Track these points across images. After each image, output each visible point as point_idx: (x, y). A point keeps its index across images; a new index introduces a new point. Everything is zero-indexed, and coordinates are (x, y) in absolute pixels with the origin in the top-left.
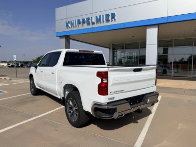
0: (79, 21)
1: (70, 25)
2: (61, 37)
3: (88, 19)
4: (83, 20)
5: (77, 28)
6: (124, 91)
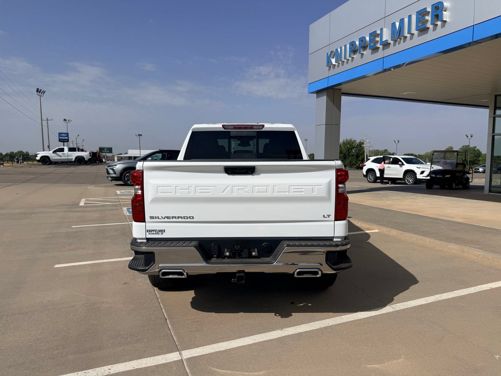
0: (352, 44)
1: (333, 61)
2: (319, 93)
3: (374, 35)
4: (362, 40)
5: (351, 65)
6: (193, 218)
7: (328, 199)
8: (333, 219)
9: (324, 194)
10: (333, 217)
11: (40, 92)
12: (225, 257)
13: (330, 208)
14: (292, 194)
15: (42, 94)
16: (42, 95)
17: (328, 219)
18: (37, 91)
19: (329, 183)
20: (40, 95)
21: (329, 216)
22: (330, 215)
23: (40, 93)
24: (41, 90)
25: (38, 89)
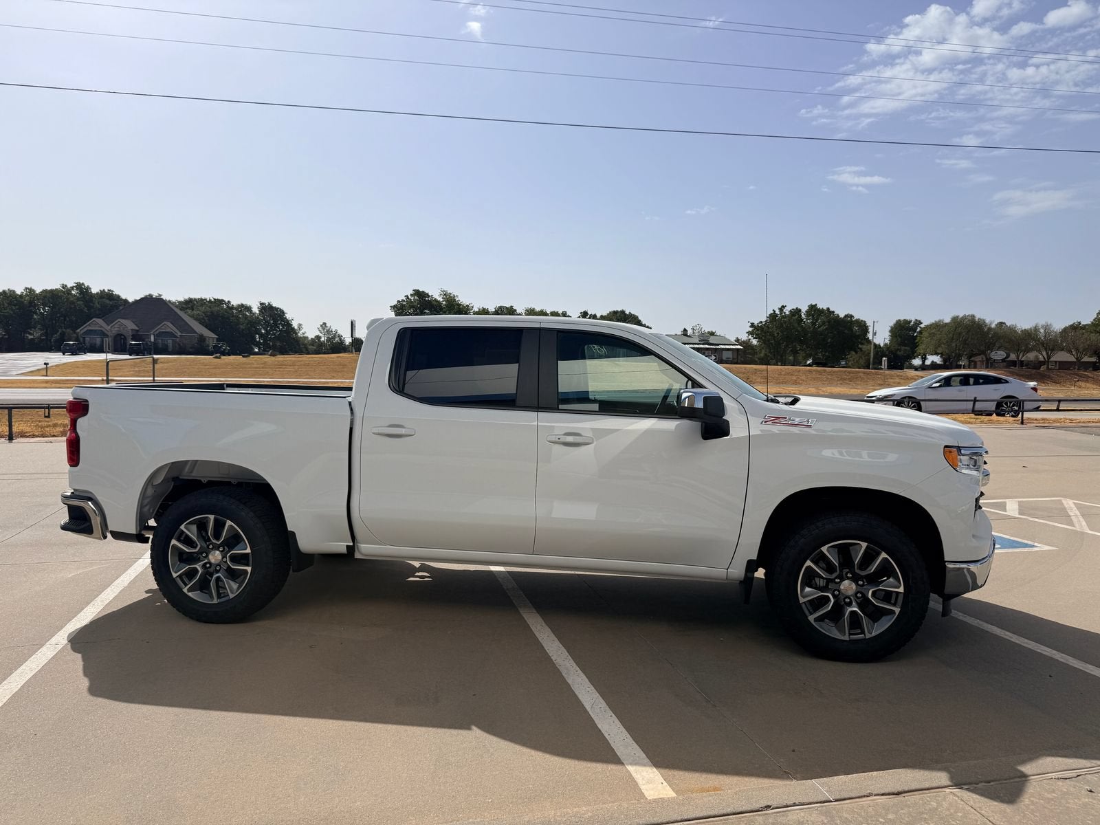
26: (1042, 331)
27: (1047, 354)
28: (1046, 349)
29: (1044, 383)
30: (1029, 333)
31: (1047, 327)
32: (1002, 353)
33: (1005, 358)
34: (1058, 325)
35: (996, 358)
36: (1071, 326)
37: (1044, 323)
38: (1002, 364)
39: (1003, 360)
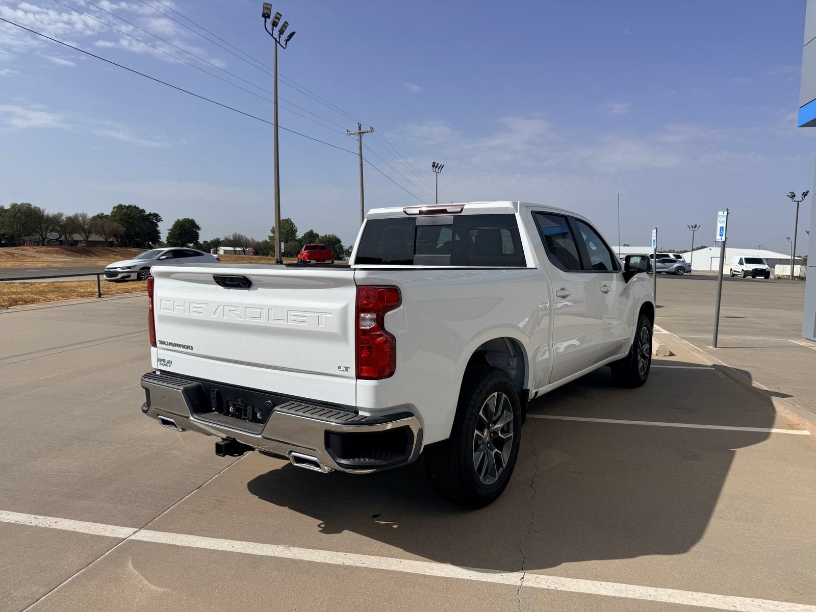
6: (192, 349)
7: (344, 337)
8: (354, 375)
9: (334, 328)
10: (352, 372)
11: (436, 167)
12: (227, 413)
13: (347, 354)
14: (291, 325)
15: (440, 170)
16: (439, 172)
17: (345, 373)
18: (433, 166)
19: (345, 309)
20: (437, 171)
21: (347, 369)
22: (349, 367)
23: (437, 169)
24: (438, 164)
25: (434, 163)
26: (80, 218)
27: (86, 235)
28: (84, 232)
29: (90, 256)
30: (72, 220)
31: (84, 216)
32: (56, 234)
33: (58, 239)
34: (91, 214)
35: (51, 238)
36: (98, 215)
37: (81, 213)
38: (56, 243)
39: (57, 240)
